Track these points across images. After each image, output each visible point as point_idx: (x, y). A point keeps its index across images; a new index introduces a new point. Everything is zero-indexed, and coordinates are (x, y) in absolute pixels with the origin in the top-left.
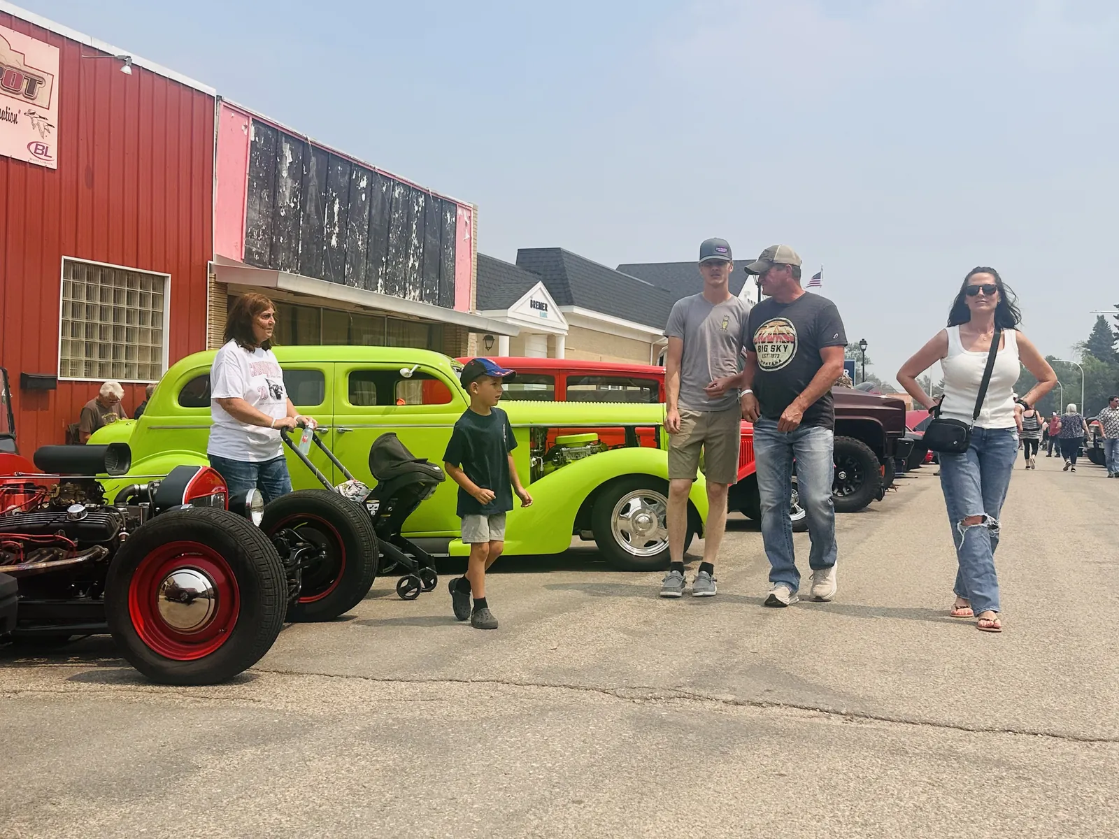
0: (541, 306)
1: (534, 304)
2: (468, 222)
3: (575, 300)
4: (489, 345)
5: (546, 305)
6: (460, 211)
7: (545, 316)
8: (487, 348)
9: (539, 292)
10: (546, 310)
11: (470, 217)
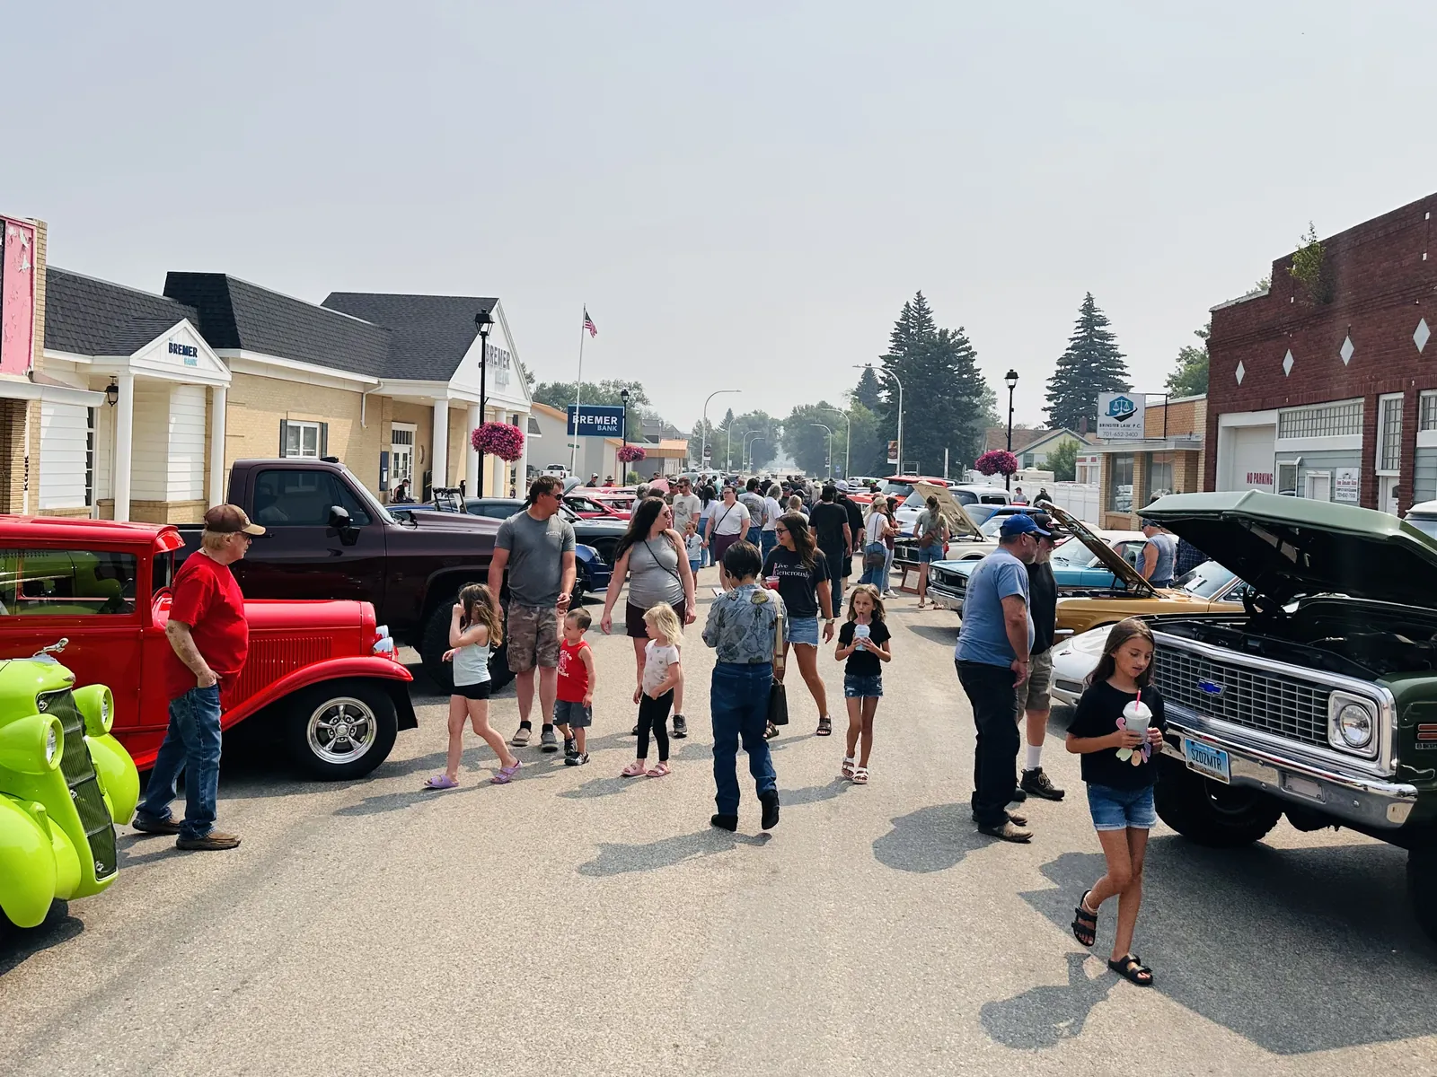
0: (186, 351)
1: (173, 348)
2: (27, 246)
3: (243, 342)
4: (113, 399)
5: (195, 349)
6: (11, 230)
7: (194, 363)
8: (110, 402)
9: (184, 332)
10: (195, 355)
11: (31, 239)
